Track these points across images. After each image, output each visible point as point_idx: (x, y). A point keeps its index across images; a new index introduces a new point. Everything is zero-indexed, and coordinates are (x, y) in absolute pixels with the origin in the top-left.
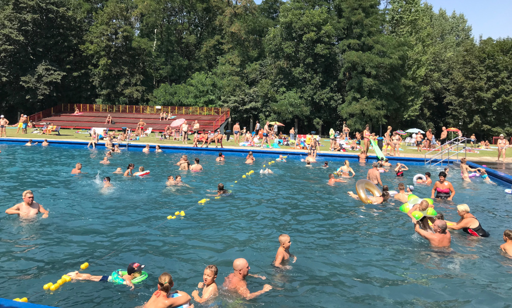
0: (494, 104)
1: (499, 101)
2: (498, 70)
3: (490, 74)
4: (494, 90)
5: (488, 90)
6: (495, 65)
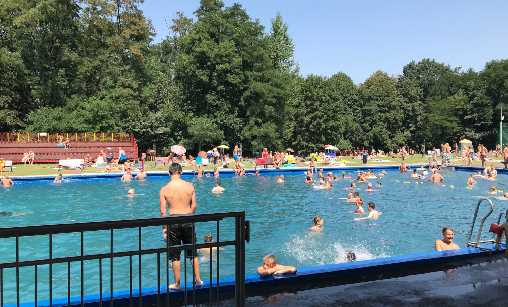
0: (311, 126)
1: (315, 123)
2: (313, 100)
3: (308, 103)
4: (311, 115)
5: (306, 115)
6: (311, 96)
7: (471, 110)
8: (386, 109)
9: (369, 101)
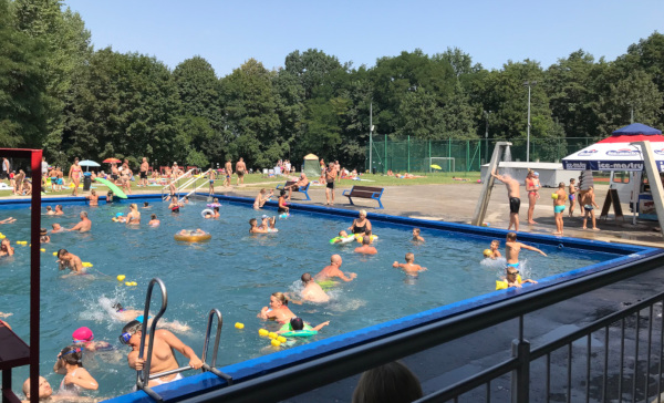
0: (128, 129)
1: (133, 125)
2: (131, 91)
3: (124, 94)
4: (127, 113)
5: (121, 113)
6: (129, 84)
7: (355, 117)
8: (257, 111)
9: (233, 99)
